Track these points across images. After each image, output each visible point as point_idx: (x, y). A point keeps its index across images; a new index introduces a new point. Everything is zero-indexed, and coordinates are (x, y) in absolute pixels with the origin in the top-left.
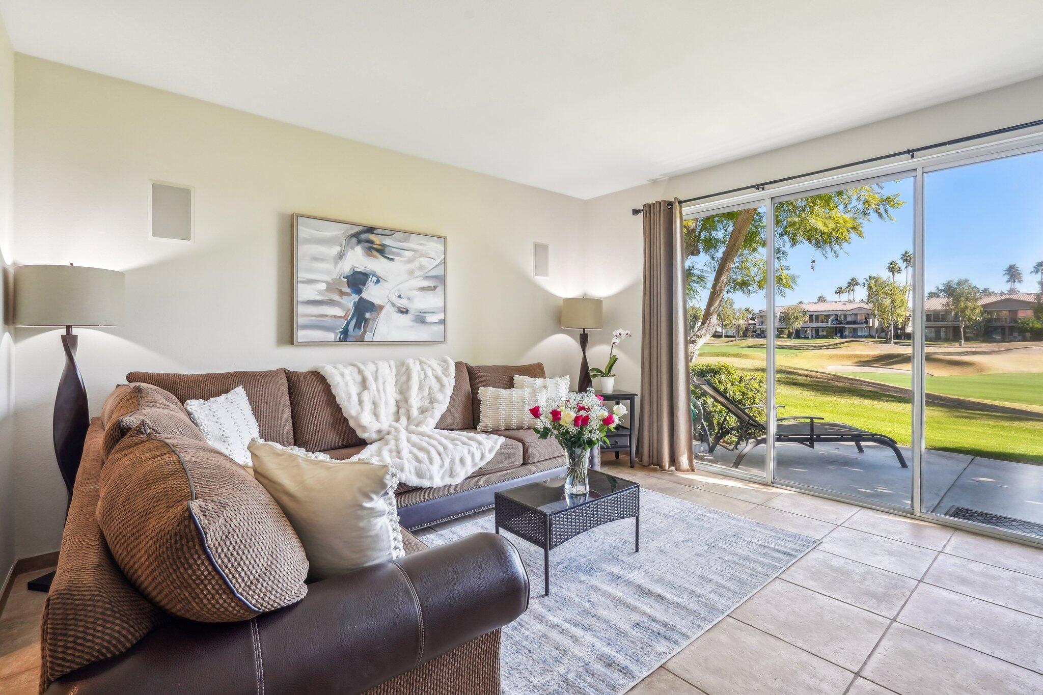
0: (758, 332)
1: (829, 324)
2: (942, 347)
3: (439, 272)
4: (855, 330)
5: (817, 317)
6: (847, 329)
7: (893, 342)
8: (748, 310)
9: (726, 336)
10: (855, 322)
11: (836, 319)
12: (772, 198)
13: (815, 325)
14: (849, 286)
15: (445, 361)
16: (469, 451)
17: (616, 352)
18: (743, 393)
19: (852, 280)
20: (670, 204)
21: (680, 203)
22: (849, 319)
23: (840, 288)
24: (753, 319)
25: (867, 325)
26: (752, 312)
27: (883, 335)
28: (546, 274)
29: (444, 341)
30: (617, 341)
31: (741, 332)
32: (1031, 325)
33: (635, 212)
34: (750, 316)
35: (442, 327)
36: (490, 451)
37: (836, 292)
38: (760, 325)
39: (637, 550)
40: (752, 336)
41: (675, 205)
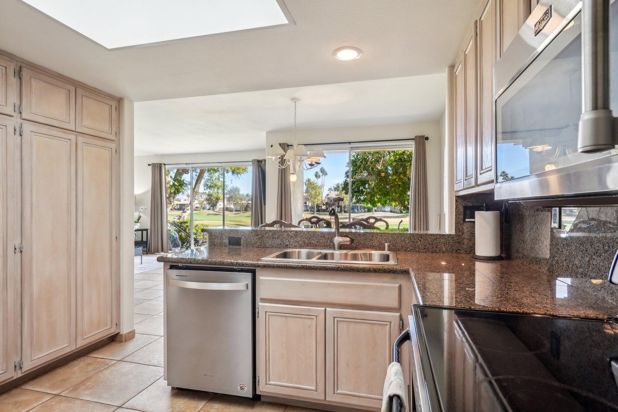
7: (315, 214)
9: (236, 211)
17: (141, 214)
18: (197, 230)
20: (161, 164)
21: (165, 164)
25: (306, 205)
27: (312, 210)
30: (141, 211)
31: (244, 208)
33: (149, 165)
39: (141, 264)
41: (163, 165)
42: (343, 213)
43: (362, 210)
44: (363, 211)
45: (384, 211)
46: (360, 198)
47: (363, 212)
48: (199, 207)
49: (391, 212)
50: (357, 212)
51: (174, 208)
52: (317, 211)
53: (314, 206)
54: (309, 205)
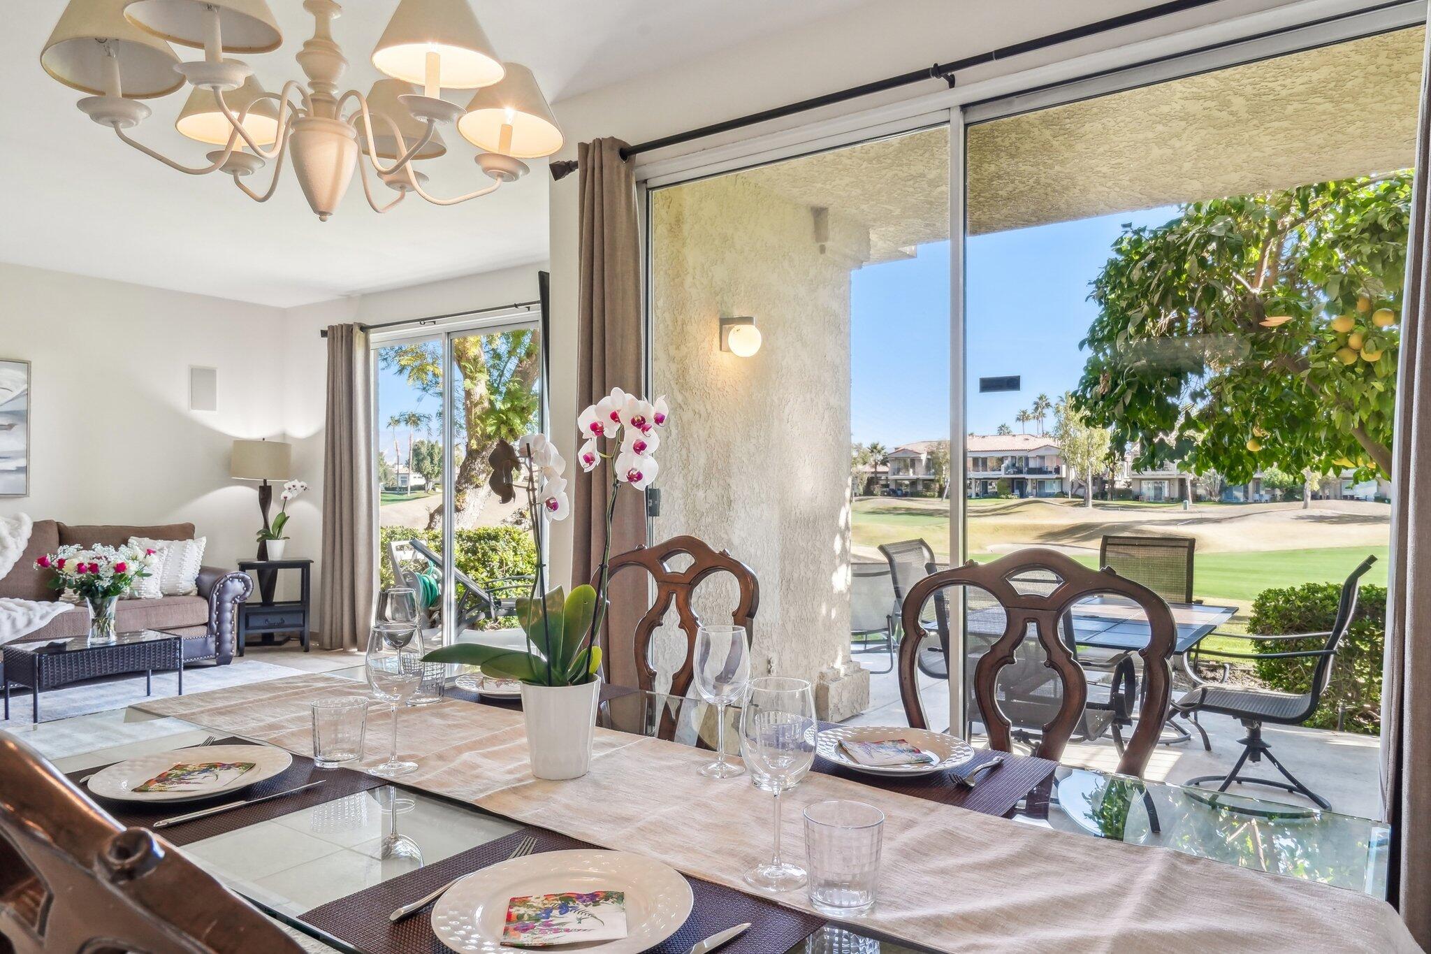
0: (893, 486)
1: (1002, 474)
2: (1159, 512)
3: (20, 405)
4: (1041, 483)
5: (985, 460)
6: (1029, 483)
7: (1090, 504)
8: (875, 448)
10: (1040, 471)
11: (1014, 465)
12: (448, 333)
13: (982, 474)
14: (1037, 409)
15: (18, 519)
16: (9, 617)
19: (1041, 398)
20: (349, 329)
21: (364, 329)
22: (1032, 464)
23: (1023, 412)
24: (884, 463)
25: (1059, 476)
26: (883, 452)
27: (1081, 492)
28: (212, 407)
29: (26, 495)
31: (862, 487)
32: (1280, 477)
33: (323, 334)
34: (880, 457)
35: (22, 476)
36: (42, 617)
37: (1018, 419)
38: (894, 474)
40: (883, 494)
41: (356, 330)
42: (1189, 502)
43: (1263, 492)
44: (1267, 497)
45: (1352, 498)
46: (1162, 440)
47: (1267, 502)
49: (1381, 499)
50: (1242, 500)
52: (1095, 497)
53: (1086, 481)
54: (1067, 478)
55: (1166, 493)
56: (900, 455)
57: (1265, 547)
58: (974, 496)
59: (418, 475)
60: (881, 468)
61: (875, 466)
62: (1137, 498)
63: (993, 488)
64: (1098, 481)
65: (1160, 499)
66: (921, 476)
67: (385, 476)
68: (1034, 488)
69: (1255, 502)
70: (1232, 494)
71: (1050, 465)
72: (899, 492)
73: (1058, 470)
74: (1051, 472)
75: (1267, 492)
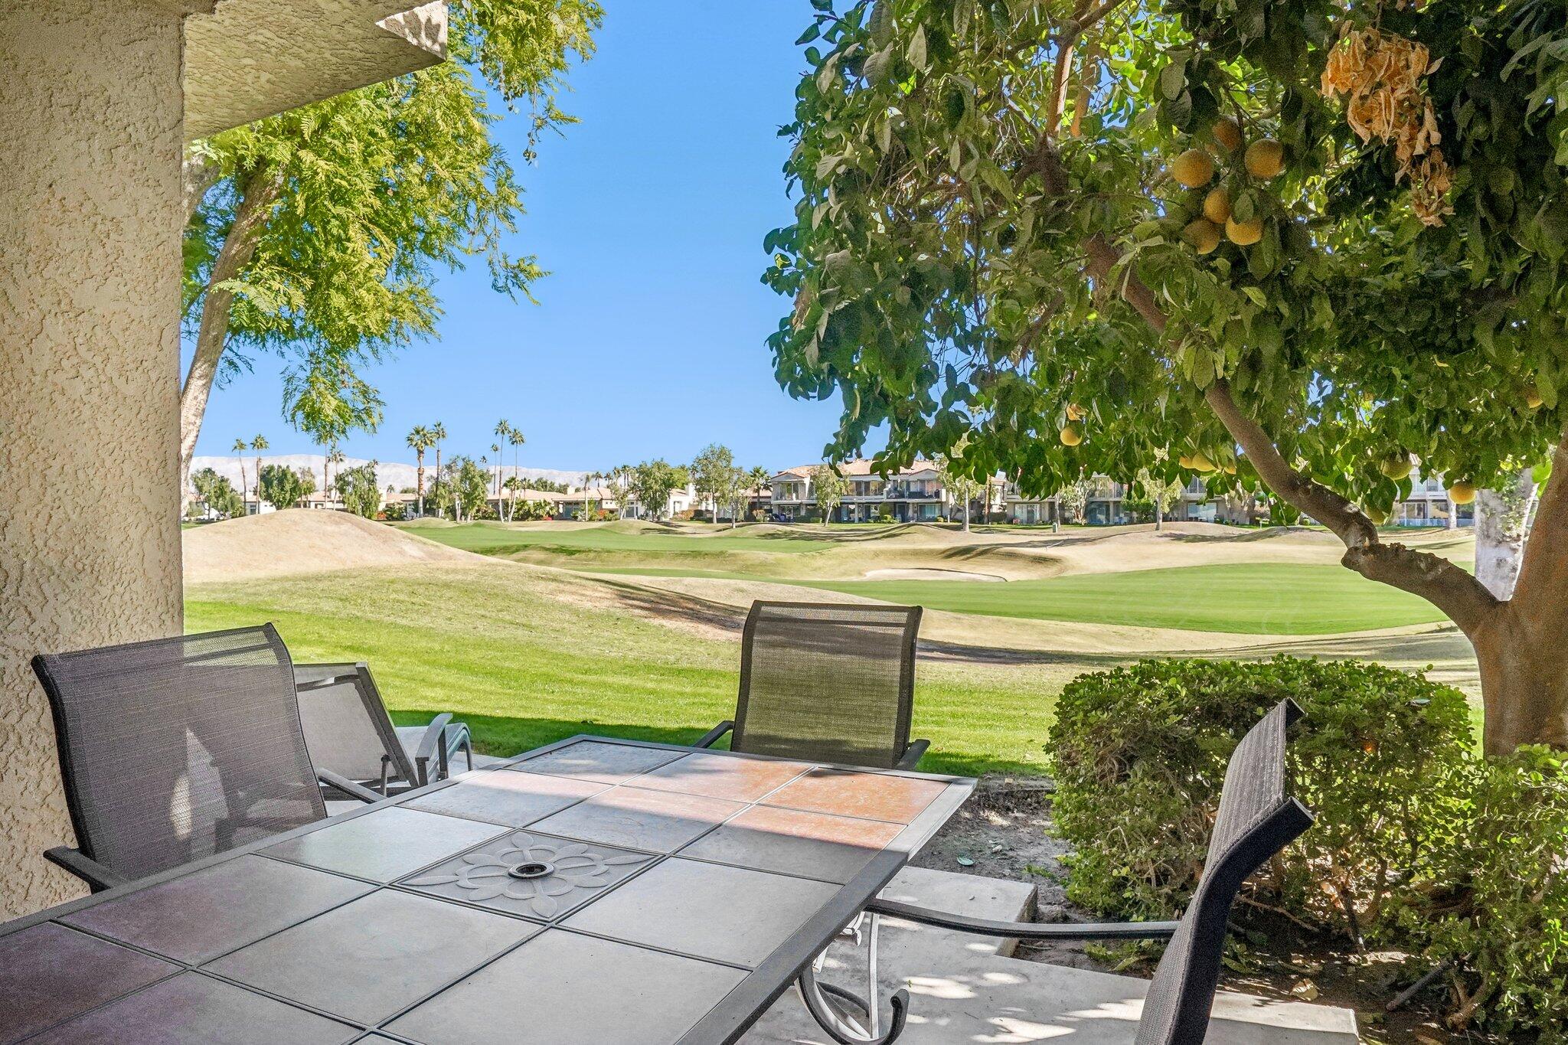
0: (776, 511)
1: (884, 498)
4: (922, 508)
5: (867, 484)
6: (910, 507)
7: (967, 527)
8: (757, 472)
9: (719, 520)
10: (921, 495)
11: (896, 489)
13: (864, 499)
22: (913, 489)
24: (767, 488)
25: (939, 500)
26: (765, 476)
27: (959, 516)
31: (742, 513)
34: (763, 482)
38: (777, 499)
40: (765, 520)
43: (1122, 515)
44: (1125, 519)
45: (1196, 519)
47: (1125, 524)
48: (617, 510)
49: (1220, 520)
50: (1104, 522)
51: (548, 513)
52: (972, 521)
53: (963, 505)
54: (946, 502)
55: (1037, 516)
56: (783, 479)
57: (1124, 568)
58: (857, 520)
59: (268, 503)
60: (763, 493)
61: (757, 491)
62: (1010, 522)
63: (874, 512)
64: (976, 505)
65: (1032, 522)
66: (805, 501)
67: (232, 504)
68: (915, 512)
69: (1116, 524)
70: (1095, 515)
71: (930, 489)
72: (782, 518)
73: (937, 494)
74: (931, 496)
75: (1126, 515)
